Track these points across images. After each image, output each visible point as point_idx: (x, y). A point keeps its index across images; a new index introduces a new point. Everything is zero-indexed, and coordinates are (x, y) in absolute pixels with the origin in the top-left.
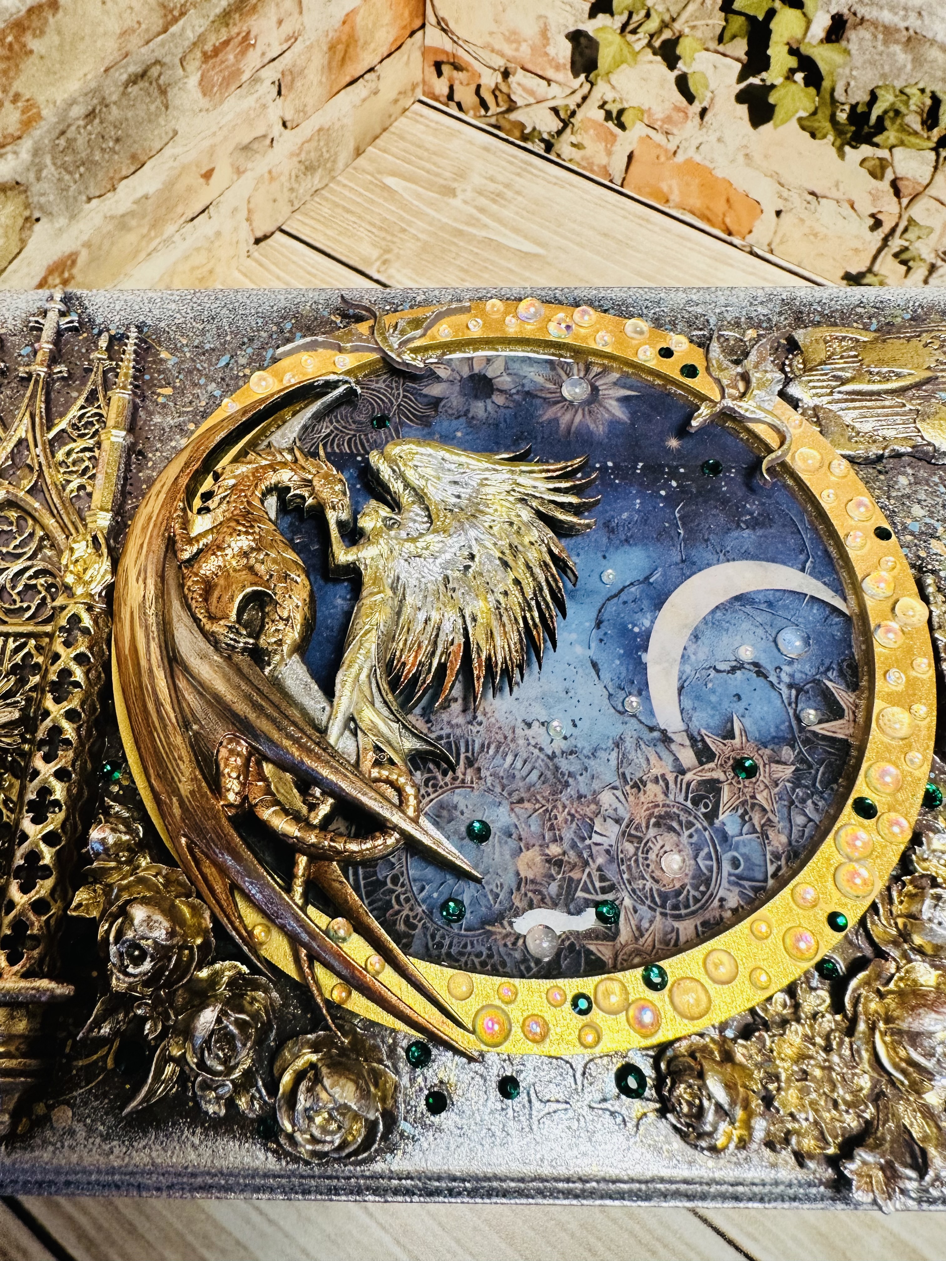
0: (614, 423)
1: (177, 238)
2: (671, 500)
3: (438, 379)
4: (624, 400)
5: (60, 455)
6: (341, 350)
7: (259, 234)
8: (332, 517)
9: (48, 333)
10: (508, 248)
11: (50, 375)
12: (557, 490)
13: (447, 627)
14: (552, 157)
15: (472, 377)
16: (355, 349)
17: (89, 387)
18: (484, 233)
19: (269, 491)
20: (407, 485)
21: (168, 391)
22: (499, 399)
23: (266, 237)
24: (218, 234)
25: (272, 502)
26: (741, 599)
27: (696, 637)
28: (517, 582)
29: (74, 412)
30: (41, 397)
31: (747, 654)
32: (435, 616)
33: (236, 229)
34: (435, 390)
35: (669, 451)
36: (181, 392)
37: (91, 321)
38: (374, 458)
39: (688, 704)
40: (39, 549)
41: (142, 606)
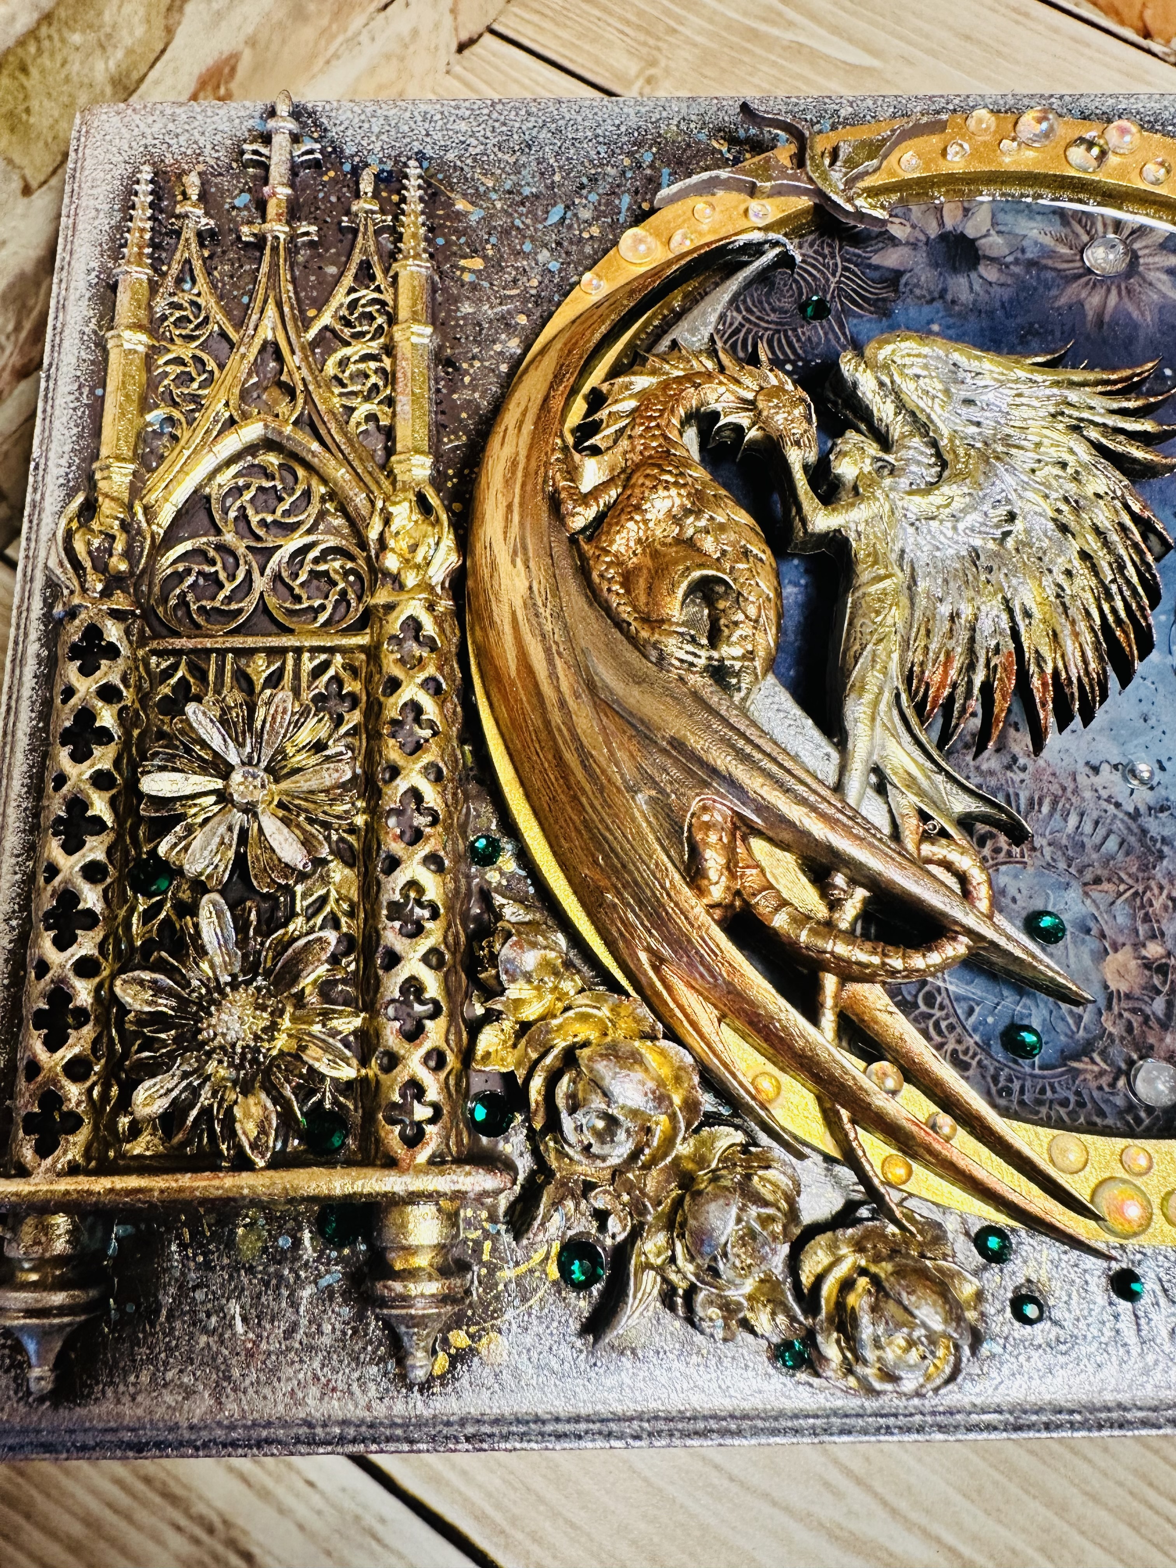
0: (1167, 308)
1: (364, 38)
3: (893, 241)
5: (331, 368)
6: (752, 191)
7: (464, 36)
8: (796, 458)
9: (278, 171)
10: (827, 58)
11: (292, 238)
12: (1123, 412)
15: (944, 237)
16: (778, 192)
17: (357, 257)
18: (788, 36)
19: (693, 417)
21: (477, 263)
22: (990, 273)
23: (472, 42)
24: (415, 33)
25: (691, 435)
28: (1084, 556)
29: (340, 297)
30: (285, 274)
32: (967, 611)
33: (437, 26)
34: (891, 259)
36: (495, 265)
37: (338, 151)
38: (848, 366)
40: (322, 515)
41: (530, 603)
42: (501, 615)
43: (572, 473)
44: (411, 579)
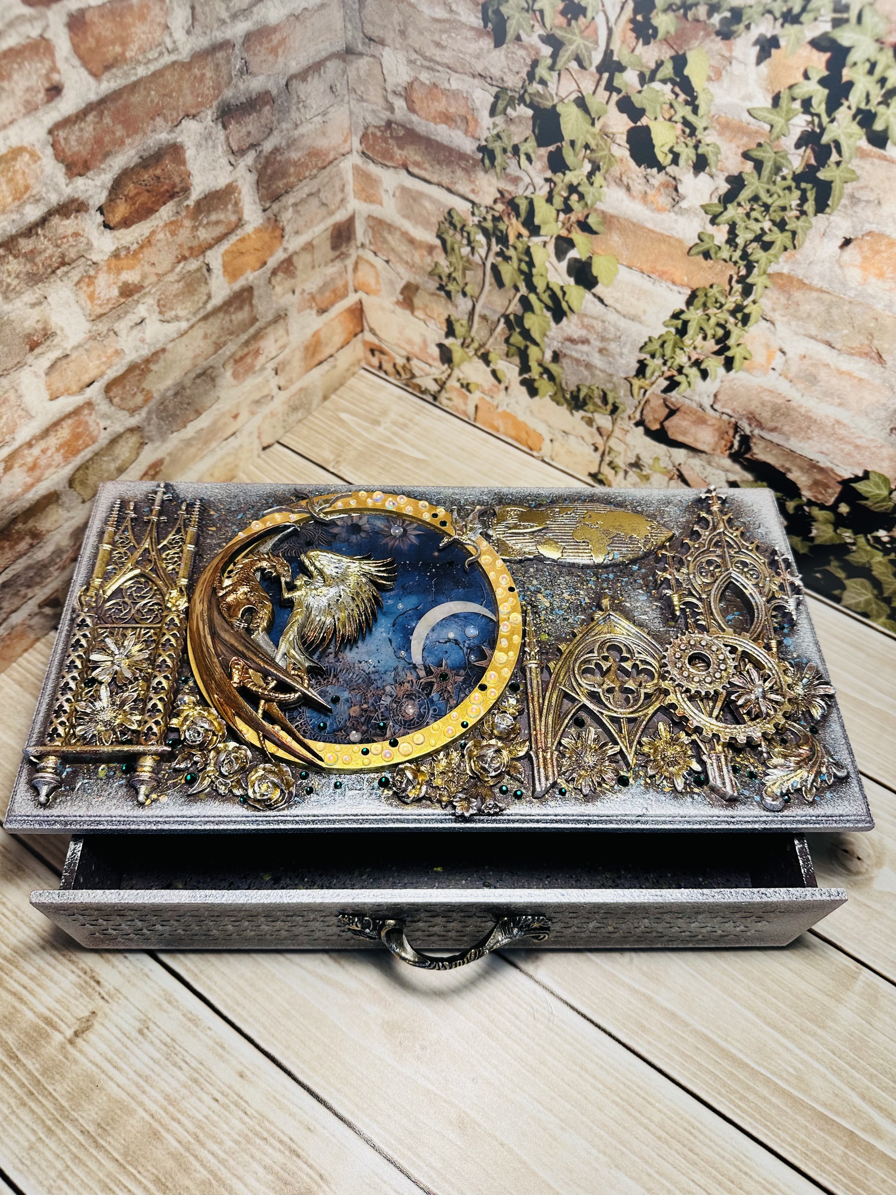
0: (412, 545)
1: (218, 449)
2: (431, 577)
3: (337, 525)
4: (417, 536)
5: (164, 556)
6: (293, 512)
7: (265, 445)
8: (283, 580)
9: (158, 502)
10: (407, 456)
11: (159, 521)
12: (379, 571)
13: (328, 622)
14: (437, 404)
15: (352, 525)
16: (299, 512)
17: (177, 526)
18: (393, 447)
19: (257, 570)
20: (316, 568)
21: (214, 529)
22: (363, 535)
23: (269, 446)
24: (241, 446)
25: (258, 574)
26: (455, 616)
27: (433, 630)
28: (357, 606)
29: (170, 537)
30: (155, 530)
31: (451, 635)
32: (323, 619)
33: (251, 443)
34: (335, 530)
35: (434, 557)
36: (220, 529)
37: (178, 497)
38: (303, 557)
39: (425, 654)
40: (154, 595)
41: (202, 613)
42: (194, 617)
43: (221, 582)
44: (174, 609)
